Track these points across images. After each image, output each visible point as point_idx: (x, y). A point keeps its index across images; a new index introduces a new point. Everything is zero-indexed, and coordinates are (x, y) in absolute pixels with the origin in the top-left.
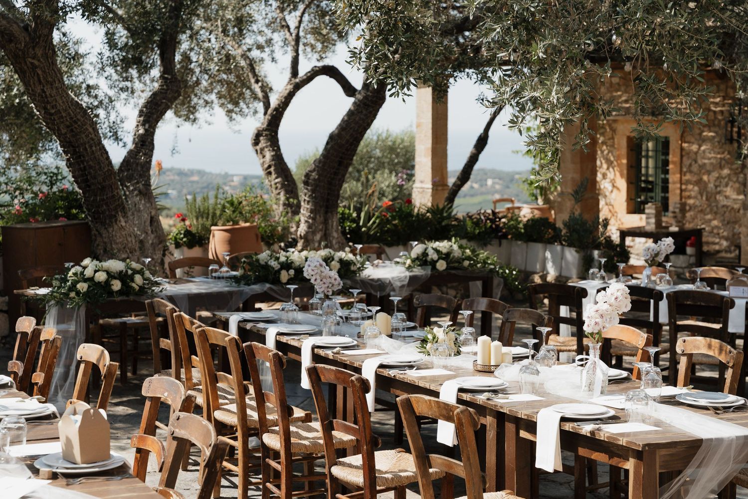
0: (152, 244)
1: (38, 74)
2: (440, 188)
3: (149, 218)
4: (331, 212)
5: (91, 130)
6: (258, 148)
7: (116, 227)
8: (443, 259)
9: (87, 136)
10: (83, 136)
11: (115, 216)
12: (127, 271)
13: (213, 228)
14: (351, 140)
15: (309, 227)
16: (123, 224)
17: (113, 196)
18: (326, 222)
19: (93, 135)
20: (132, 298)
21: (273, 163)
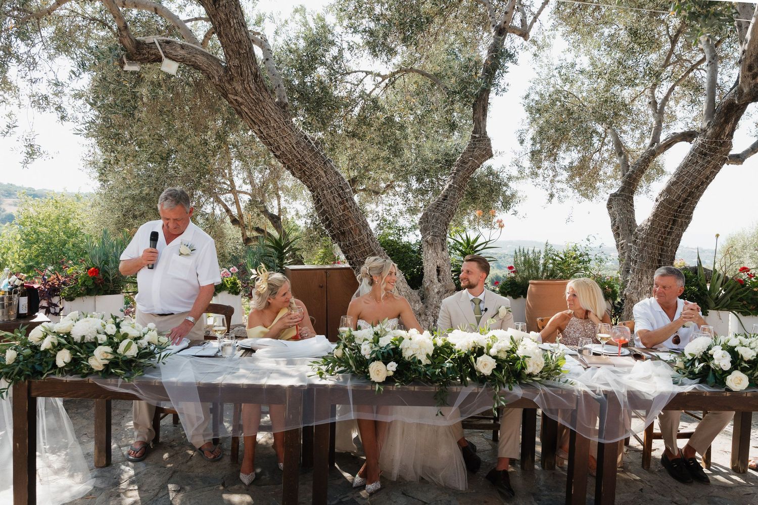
0: (438, 293)
1: (246, 112)
3: (435, 268)
5: (322, 173)
6: (611, 211)
13: (530, 281)
14: (684, 196)
17: (355, 243)
19: (325, 179)
21: (620, 225)
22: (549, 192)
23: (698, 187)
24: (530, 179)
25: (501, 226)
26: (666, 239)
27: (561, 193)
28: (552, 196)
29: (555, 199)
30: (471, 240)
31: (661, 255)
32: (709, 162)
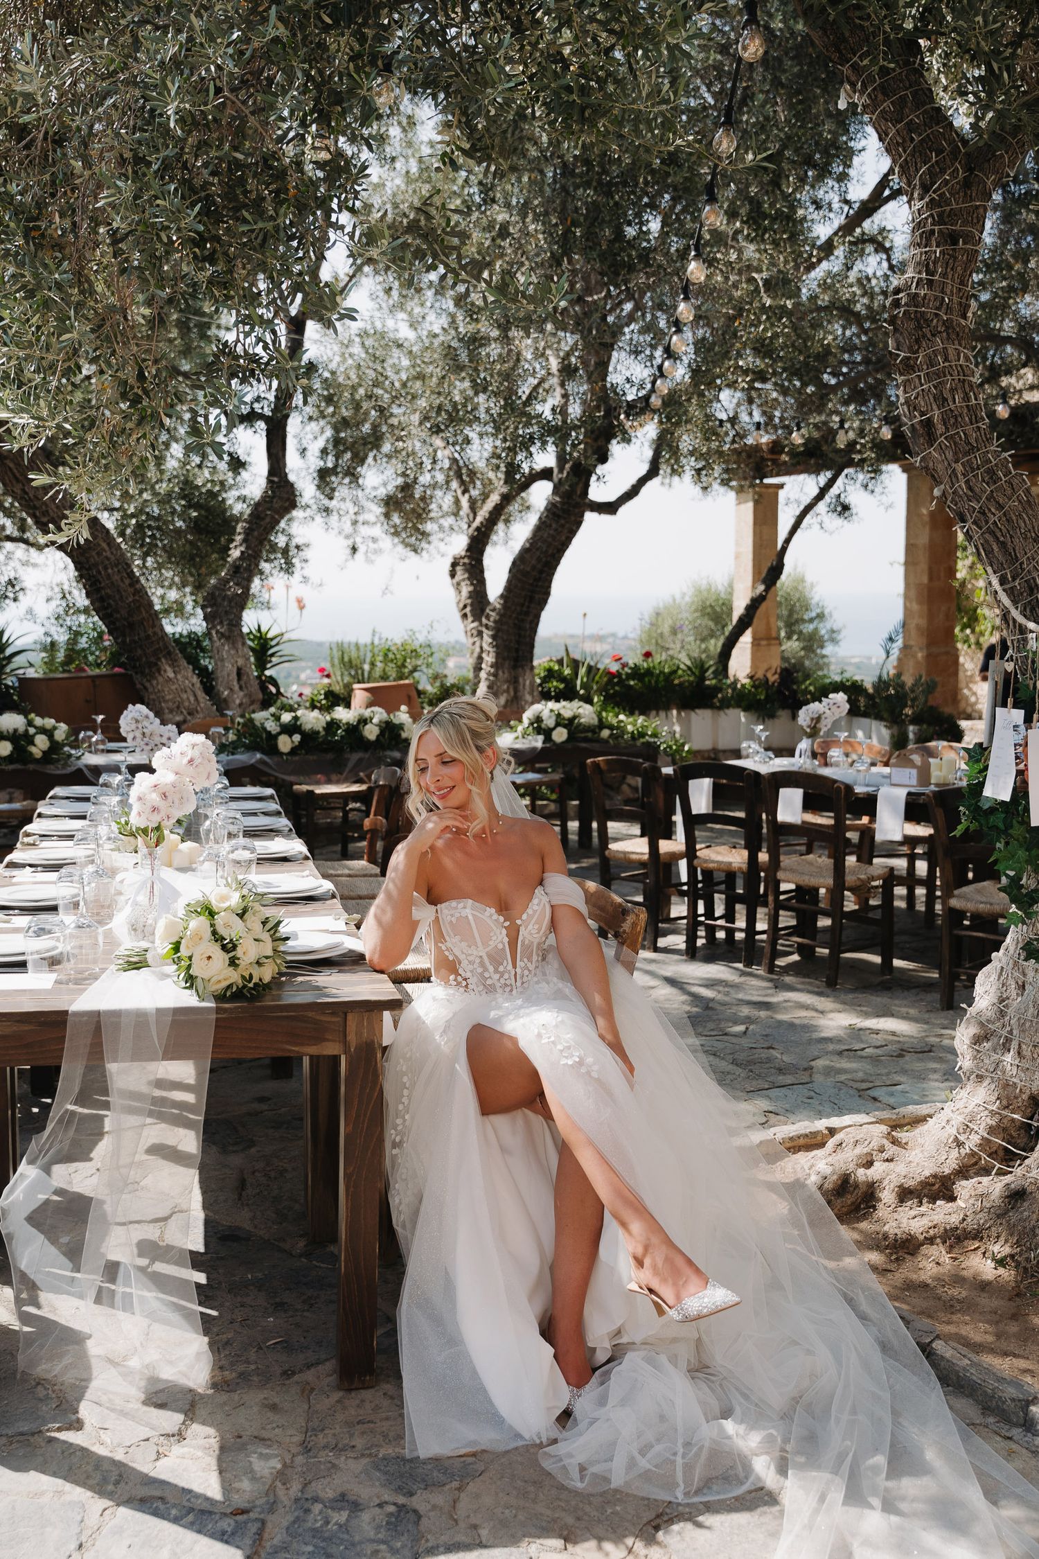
1: (10, 469)
2: (764, 643)
3: (235, 670)
4: (522, 667)
5: (104, 545)
6: (455, 581)
7: (160, 679)
8: (565, 726)
9: (99, 554)
10: (94, 553)
11: (156, 664)
12: (27, 731)
13: (356, 686)
14: (539, 566)
15: (489, 687)
16: (171, 675)
17: (148, 637)
18: (514, 682)
19: (108, 554)
20: (31, 767)
21: (469, 601)
22: (350, 542)
23: (553, 555)
24: (319, 519)
25: (302, 608)
26: (523, 621)
27: (372, 545)
28: (354, 549)
29: (359, 555)
30: (264, 629)
31: (518, 642)
32: (563, 526)
